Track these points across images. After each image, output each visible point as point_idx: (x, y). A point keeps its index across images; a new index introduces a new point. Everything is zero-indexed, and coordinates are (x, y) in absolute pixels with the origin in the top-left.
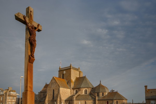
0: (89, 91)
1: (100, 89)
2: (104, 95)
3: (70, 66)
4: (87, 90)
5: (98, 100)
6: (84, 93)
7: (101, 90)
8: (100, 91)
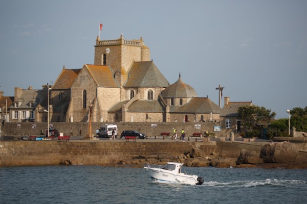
0: (156, 93)
1: (177, 91)
2: (183, 104)
3: (121, 40)
4: (154, 91)
5: (170, 113)
6: (146, 98)
7: (178, 93)
8: (175, 94)
